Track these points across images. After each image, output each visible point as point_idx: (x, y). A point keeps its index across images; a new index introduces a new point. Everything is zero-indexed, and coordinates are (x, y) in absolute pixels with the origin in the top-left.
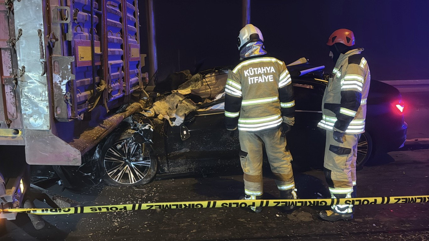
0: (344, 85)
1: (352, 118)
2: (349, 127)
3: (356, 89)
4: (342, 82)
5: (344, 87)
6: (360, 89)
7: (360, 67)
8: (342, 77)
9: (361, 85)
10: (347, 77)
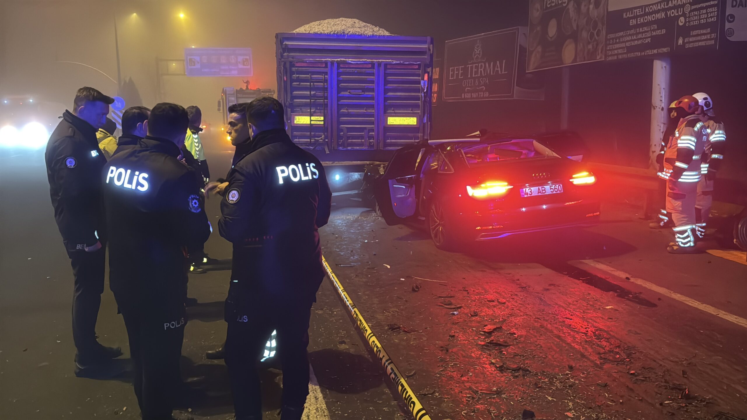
0: (679, 143)
1: (684, 170)
2: (682, 177)
3: (689, 147)
4: (679, 141)
5: (679, 145)
6: (693, 148)
7: (694, 130)
8: (679, 137)
9: (694, 144)
10: (682, 138)
